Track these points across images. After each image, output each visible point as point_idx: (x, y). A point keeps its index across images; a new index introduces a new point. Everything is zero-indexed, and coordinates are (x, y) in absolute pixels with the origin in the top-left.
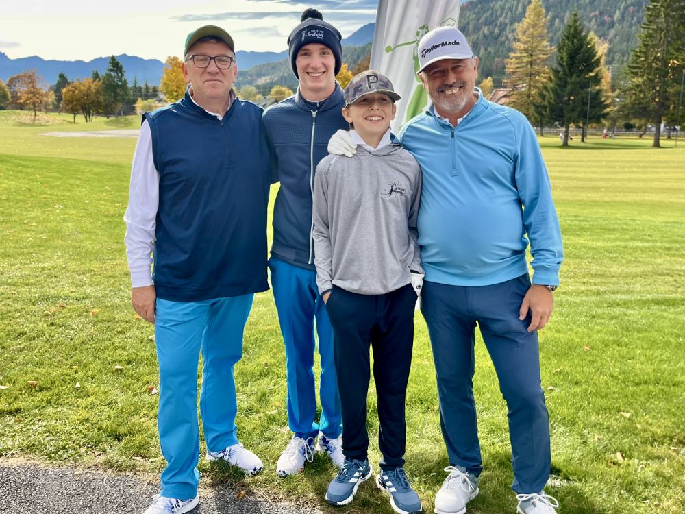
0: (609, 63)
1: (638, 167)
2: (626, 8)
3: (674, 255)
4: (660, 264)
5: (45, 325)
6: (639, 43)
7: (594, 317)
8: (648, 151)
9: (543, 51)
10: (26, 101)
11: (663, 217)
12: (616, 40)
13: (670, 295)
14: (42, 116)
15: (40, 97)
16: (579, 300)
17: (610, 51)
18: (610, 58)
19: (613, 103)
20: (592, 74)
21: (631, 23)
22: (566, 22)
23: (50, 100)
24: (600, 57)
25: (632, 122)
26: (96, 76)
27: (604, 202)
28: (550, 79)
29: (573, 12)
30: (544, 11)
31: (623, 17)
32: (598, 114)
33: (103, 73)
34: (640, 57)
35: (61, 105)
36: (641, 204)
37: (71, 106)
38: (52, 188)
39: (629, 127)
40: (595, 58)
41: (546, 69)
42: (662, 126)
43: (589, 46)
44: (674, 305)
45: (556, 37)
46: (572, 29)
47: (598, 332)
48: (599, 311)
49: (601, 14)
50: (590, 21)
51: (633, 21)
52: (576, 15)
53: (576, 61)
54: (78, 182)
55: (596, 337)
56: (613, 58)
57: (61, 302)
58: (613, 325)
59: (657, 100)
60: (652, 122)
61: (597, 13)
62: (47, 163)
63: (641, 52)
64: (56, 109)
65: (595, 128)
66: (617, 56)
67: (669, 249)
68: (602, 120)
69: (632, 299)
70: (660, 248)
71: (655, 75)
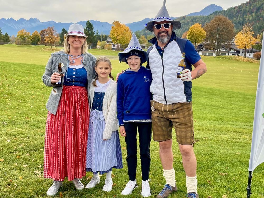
10: (48, 41)
14: (54, 47)
15: (54, 40)
23: (58, 41)
64: (60, 45)
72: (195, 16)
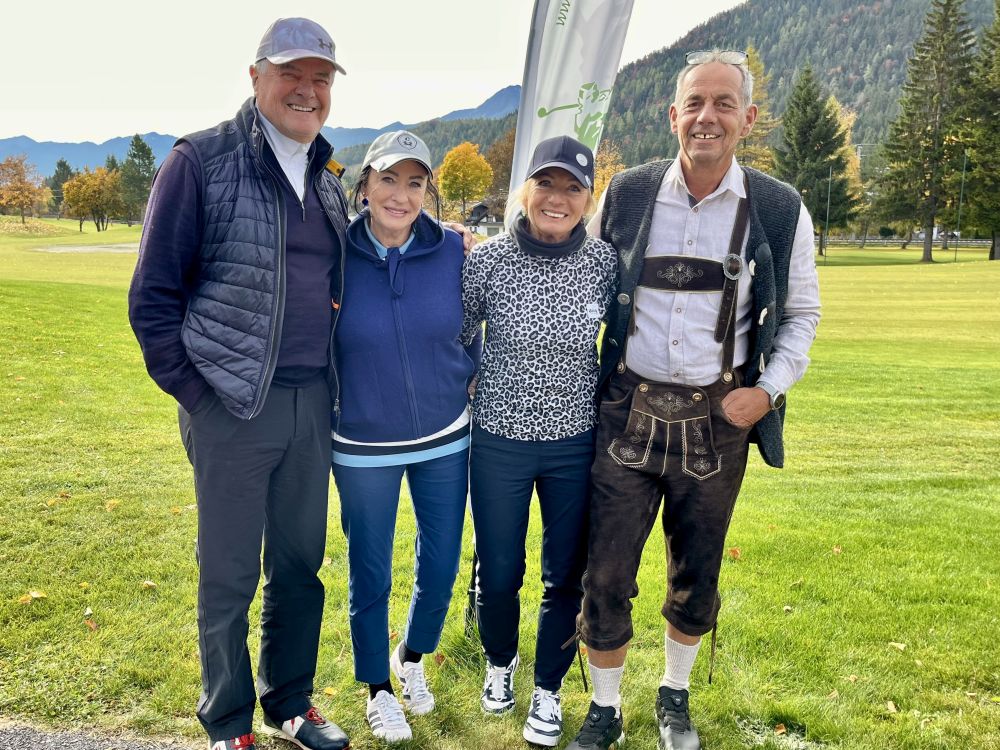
0: (857, 140)
1: (902, 290)
2: (881, 62)
3: (958, 416)
4: (938, 429)
5: (40, 525)
6: (901, 111)
7: (844, 505)
8: (915, 267)
9: (762, 124)
10: (10, 200)
11: (940, 362)
12: (867, 108)
13: (955, 474)
14: (33, 221)
15: (31, 196)
16: (821, 481)
17: (858, 124)
18: (859, 134)
19: (864, 198)
20: (832, 157)
21: (887, 84)
22: (793, 81)
23: (45, 200)
24: (845, 133)
25: (892, 226)
26: (112, 164)
27: (854, 340)
28: (774, 166)
29: (805, 68)
30: (763, 67)
31: (876, 74)
32: (843, 213)
33: (122, 158)
34: (902, 131)
35: (61, 207)
36: (907, 343)
37: (75, 208)
38: (48, 325)
39: (887, 233)
40: (838, 134)
41: (766, 150)
42: (935, 230)
43: (828, 117)
44: (960, 487)
45: (780, 104)
46: (804, 92)
47: (853, 526)
48: (853, 498)
49: (844, 70)
50: (829, 82)
51: (891, 81)
52: (808, 72)
53: (811, 138)
54: (88, 317)
55: (848, 534)
56: (863, 135)
57: (63, 490)
58: (872, 517)
59: (927, 193)
60: (921, 225)
61: (839, 69)
62: (41, 290)
63: (903, 124)
64: (54, 212)
65: (839, 235)
66: (869, 131)
67: (950, 407)
68: (848, 223)
69: (899, 479)
70: (938, 405)
71: (924, 157)
72: (464, 119)
